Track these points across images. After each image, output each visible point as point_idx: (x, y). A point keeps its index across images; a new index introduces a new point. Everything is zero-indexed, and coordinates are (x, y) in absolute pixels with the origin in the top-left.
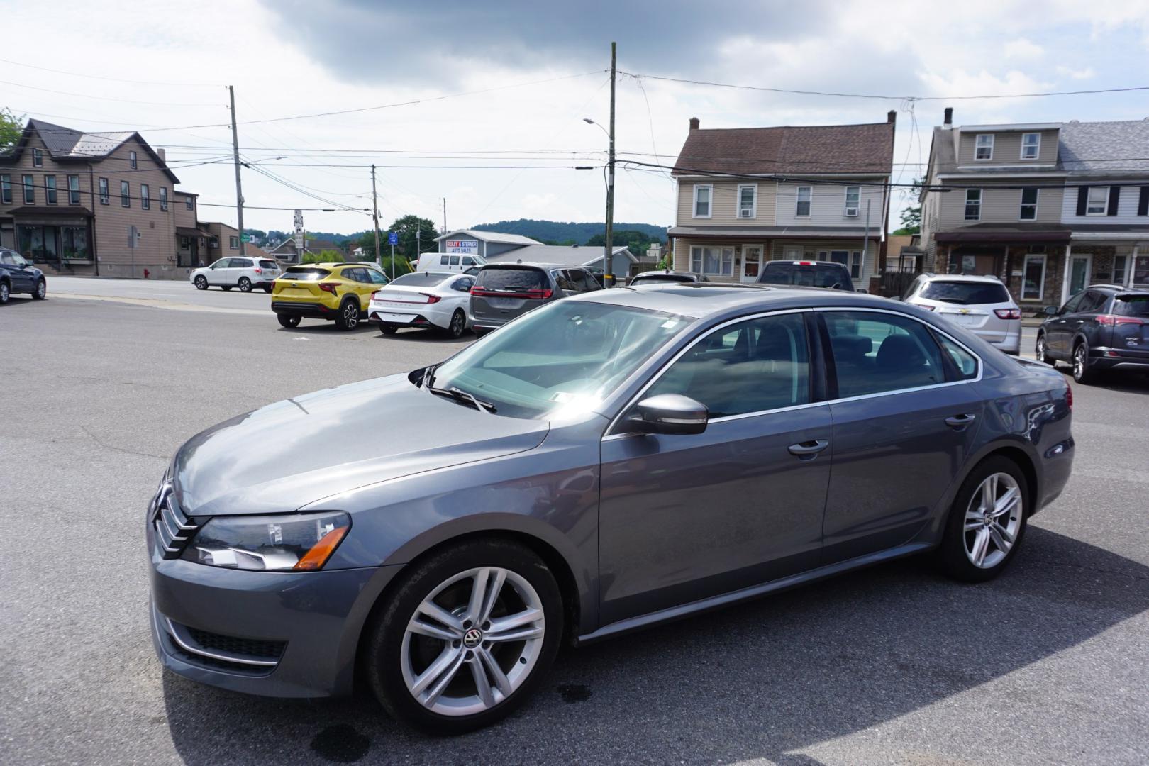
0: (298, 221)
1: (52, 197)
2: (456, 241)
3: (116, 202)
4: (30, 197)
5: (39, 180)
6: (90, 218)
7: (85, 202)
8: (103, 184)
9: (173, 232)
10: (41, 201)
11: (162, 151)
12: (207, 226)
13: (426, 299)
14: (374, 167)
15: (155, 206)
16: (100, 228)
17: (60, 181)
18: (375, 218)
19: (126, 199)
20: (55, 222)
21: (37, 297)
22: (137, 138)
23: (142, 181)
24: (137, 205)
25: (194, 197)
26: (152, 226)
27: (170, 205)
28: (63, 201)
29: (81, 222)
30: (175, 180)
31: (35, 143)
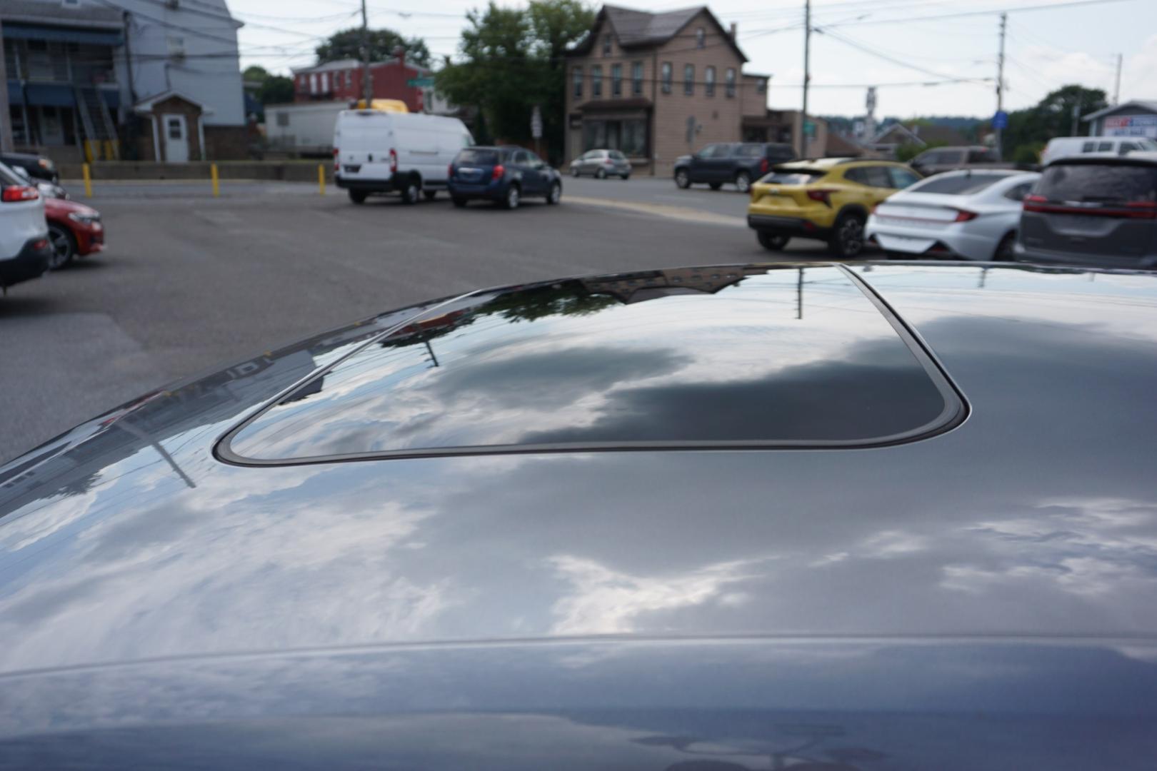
0: (871, 101)
1: (617, 90)
2: (1121, 118)
3: (677, 90)
4: (597, 90)
5: (606, 71)
6: (650, 110)
7: (647, 92)
8: (666, 70)
9: (737, 122)
10: (607, 95)
11: (733, 26)
12: (779, 114)
13: (952, 216)
14: (1004, 18)
15: (720, 92)
16: (660, 121)
17: (626, 71)
18: (998, 90)
19: (689, 86)
20: (617, 117)
21: (550, 202)
22: (705, 13)
23: (707, 63)
24: (700, 91)
25: (765, 79)
26: (715, 116)
27: (737, 92)
28: (627, 92)
29: (641, 115)
30: (742, 59)
31: (606, 30)
